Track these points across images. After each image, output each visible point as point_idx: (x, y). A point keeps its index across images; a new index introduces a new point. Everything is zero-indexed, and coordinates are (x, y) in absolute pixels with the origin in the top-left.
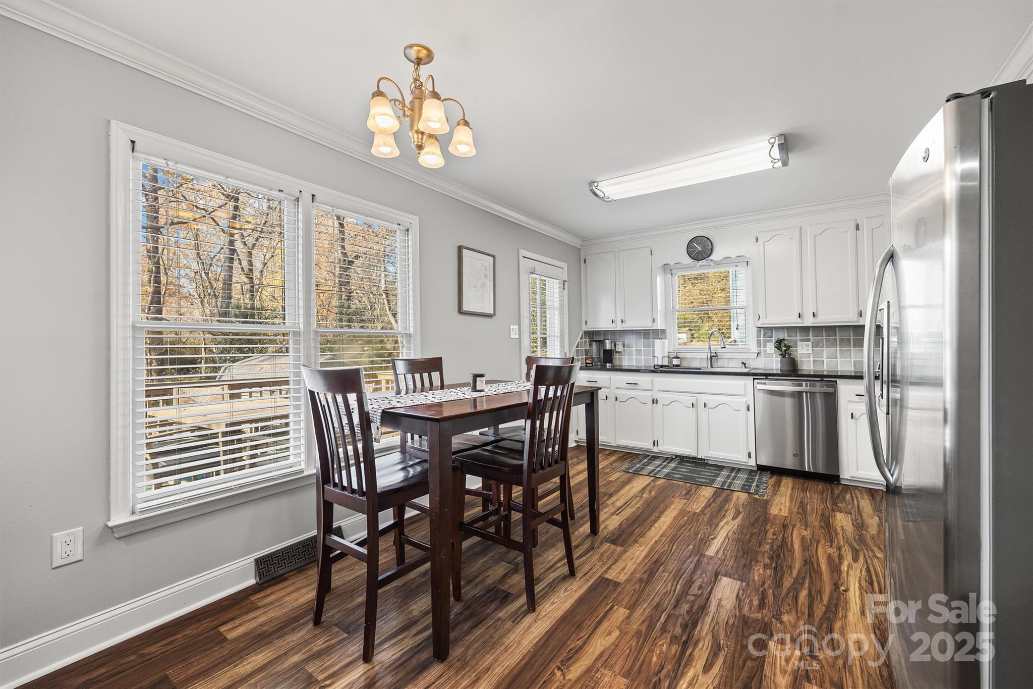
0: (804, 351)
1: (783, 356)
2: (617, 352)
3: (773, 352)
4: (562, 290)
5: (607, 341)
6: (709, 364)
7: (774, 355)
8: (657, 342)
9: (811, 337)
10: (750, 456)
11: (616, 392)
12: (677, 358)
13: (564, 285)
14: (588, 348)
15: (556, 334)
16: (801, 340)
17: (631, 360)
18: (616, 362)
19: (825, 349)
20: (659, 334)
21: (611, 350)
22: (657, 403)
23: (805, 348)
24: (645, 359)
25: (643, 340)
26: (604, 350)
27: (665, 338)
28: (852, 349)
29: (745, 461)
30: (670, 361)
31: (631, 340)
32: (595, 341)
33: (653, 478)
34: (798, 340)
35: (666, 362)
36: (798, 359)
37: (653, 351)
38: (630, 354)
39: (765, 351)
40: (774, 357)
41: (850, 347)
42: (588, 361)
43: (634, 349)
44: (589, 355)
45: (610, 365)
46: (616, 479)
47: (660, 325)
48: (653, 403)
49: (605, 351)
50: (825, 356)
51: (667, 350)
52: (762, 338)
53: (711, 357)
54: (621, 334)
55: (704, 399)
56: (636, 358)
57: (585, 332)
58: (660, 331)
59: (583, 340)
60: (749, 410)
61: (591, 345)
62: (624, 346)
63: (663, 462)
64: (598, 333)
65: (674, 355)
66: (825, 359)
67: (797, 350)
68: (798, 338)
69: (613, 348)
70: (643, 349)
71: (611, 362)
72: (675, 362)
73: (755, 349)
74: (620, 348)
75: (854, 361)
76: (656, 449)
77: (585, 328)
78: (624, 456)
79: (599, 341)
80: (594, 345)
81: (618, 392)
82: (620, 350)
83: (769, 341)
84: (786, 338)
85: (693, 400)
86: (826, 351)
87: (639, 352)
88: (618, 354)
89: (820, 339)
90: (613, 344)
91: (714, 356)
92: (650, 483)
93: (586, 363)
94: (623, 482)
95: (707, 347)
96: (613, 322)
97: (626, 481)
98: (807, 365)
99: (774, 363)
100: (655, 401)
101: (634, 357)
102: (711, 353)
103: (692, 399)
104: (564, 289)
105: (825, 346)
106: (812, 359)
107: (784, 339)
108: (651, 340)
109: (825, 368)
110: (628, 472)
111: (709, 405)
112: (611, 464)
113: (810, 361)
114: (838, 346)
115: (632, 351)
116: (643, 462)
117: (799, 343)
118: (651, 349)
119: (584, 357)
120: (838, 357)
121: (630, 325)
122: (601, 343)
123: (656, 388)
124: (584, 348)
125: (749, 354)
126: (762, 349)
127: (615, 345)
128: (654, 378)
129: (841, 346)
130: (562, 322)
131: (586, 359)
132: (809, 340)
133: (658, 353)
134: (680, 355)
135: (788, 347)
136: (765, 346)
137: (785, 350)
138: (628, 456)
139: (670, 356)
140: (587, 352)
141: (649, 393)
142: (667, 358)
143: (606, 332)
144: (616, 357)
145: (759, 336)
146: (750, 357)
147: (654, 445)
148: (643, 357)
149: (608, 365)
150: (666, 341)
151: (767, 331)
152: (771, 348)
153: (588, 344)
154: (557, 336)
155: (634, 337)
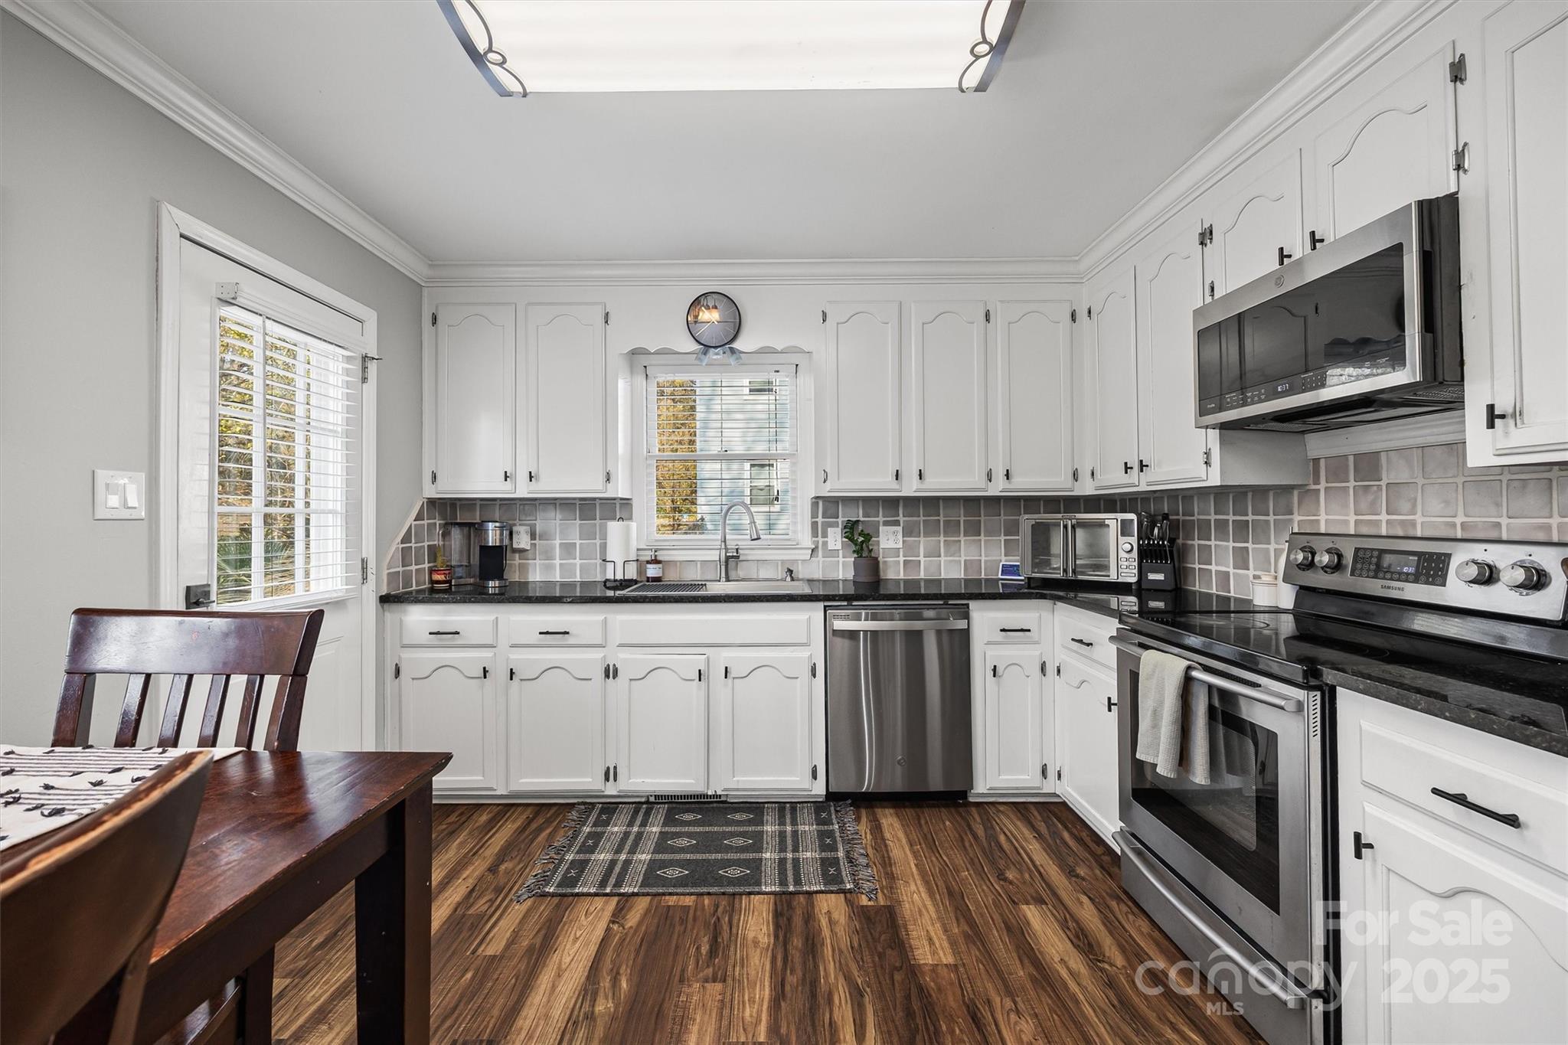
0: (891, 544)
1: (859, 552)
2: (514, 551)
3: (839, 547)
4: (356, 379)
5: (491, 525)
6: (723, 575)
7: (841, 552)
8: (614, 527)
9: (901, 518)
10: (815, 776)
11: (512, 657)
12: (656, 561)
13: (364, 369)
14: (437, 541)
15: (330, 506)
16: (886, 523)
17: (549, 568)
18: (513, 576)
19: (922, 539)
20: (618, 508)
21: (500, 547)
22: (615, 675)
23: (892, 538)
24: (581, 565)
25: (578, 522)
26: (481, 547)
27: (630, 518)
28: (962, 538)
29: (806, 786)
30: (641, 570)
31: (551, 522)
32: (460, 525)
33: (615, 899)
34: (881, 524)
35: (632, 573)
36: (880, 559)
37: (604, 547)
38: (548, 555)
39: (825, 544)
40: (841, 555)
41: (959, 536)
42: (437, 577)
43: (557, 542)
44: (440, 559)
45: (497, 583)
46: (508, 947)
47: (620, 489)
48: (607, 676)
49: (485, 550)
50: (922, 554)
51: (634, 545)
52: (820, 519)
53: (728, 558)
54: (527, 507)
55: (724, 657)
56: (561, 564)
57: (432, 502)
58: (618, 503)
59: (426, 522)
60: (814, 675)
61: (446, 535)
62: (533, 536)
63: (631, 824)
64: (469, 504)
65: (647, 556)
66: (922, 558)
67: (879, 541)
68: (881, 519)
69: (506, 542)
70: (578, 542)
71: (499, 574)
72: (652, 571)
73: (807, 541)
74: (522, 541)
75: (965, 561)
76: (611, 789)
77: (430, 492)
78: (530, 821)
79: (470, 525)
80: (456, 535)
81: (517, 657)
82: (522, 546)
83: (831, 525)
84: (862, 519)
85: (699, 662)
86: (923, 543)
87: (568, 549)
88: (517, 555)
89: (916, 521)
90: (506, 533)
91: (733, 557)
92: (608, 929)
93: (432, 582)
94: (530, 950)
95: (720, 537)
96: (506, 477)
97: (538, 941)
98: (895, 571)
99: (842, 569)
100: (611, 672)
101: (557, 562)
102: (726, 549)
103: (696, 661)
104: (364, 380)
105: (922, 534)
106: (902, 559)
107: (858, 521)
108: (598, 522)
109: (922, 575)
110: (545, 895)
111: (733, 673)
112: (493, 869)
113: (899, 561)
114: (942, 535)
115: (553, 548)
116: (581, 839)
117: (881, 528)
118: (598, 542)
119: (426, 565)
120: (942, 554)
121: (549, 486)
122: (475, 529)
123: (616, 638)
124: (426, 544)
125: (797, 551)
126: (820, 540)
127: (511, 534)
128: (608, 616)
129: (946, 534)
130: (353, 473)
131: (431, 571)
132: (896, 523)
133: (615, 553)
134: (662, 556)
135: (868, 537)
136: (825, 535)
137: (862, 542)
138: (541, 820)
139: (641, 558)
140: (433, 552)
141: (597, 655)
142: (634, 564)
143: (488, 503)
144: (513, 561)
145: (814, 515)
146: (797, 557)
147: (607, 779)
148: (578, 561)
149: (491, 584)
150: (633, 525)
151: (828, 505)
152: (835, 538)
153: (438, 531)
154: (333, 512)
155: (559, 516)
